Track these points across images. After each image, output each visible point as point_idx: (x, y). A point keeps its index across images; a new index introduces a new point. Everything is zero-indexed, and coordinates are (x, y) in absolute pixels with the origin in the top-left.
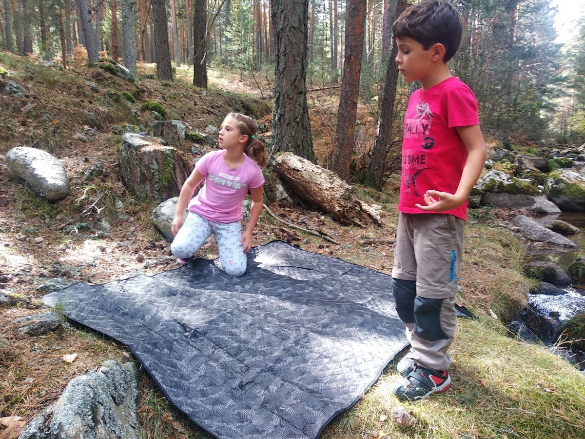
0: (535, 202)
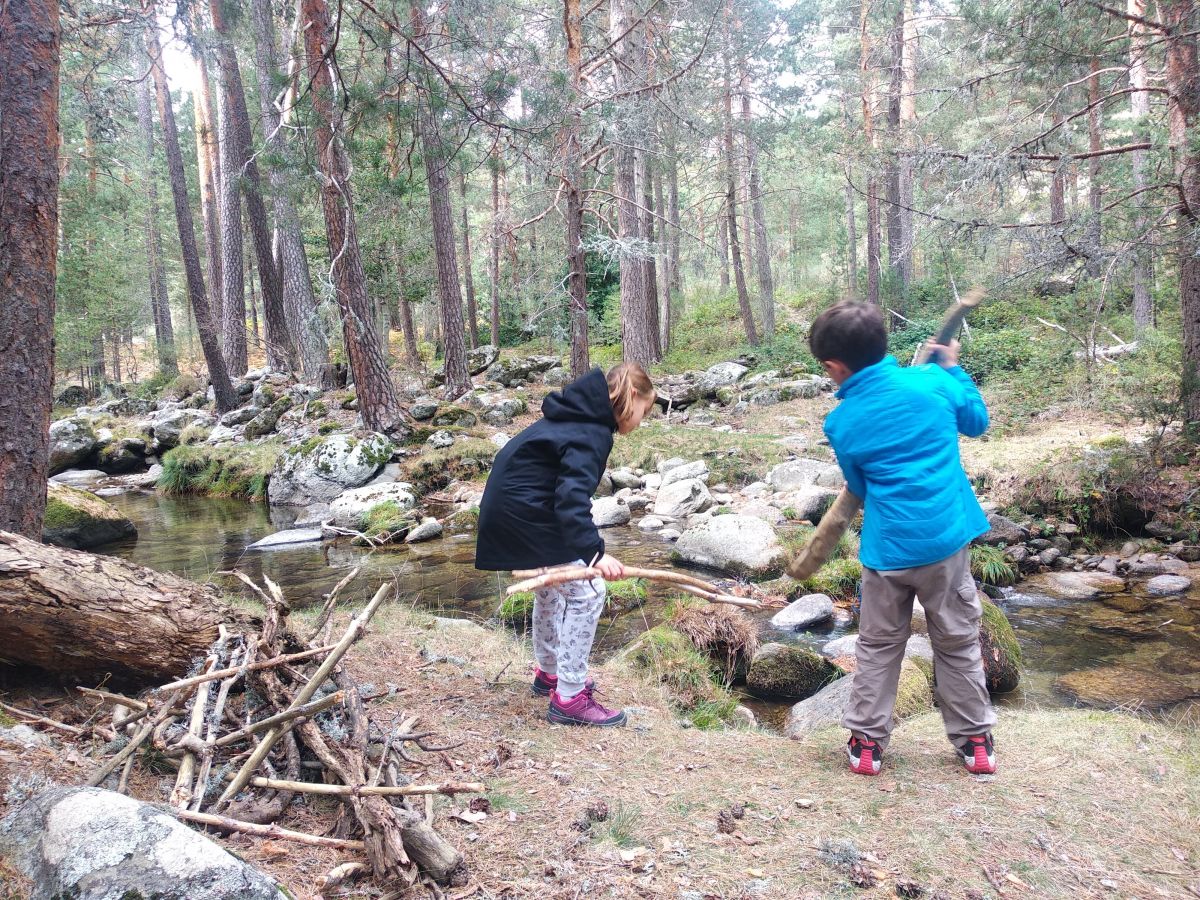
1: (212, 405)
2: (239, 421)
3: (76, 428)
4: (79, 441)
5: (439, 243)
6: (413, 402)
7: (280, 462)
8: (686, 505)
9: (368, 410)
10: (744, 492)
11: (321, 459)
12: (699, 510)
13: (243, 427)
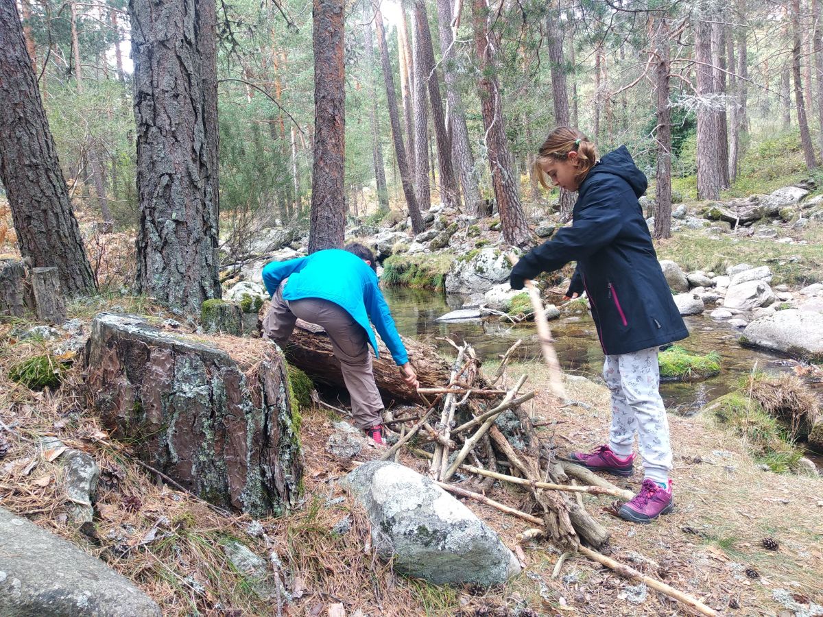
1: (411, 229)
2: (427, 239)
5: (558, 111)
6: (537, 225)
7: (453, 266)
8: (751, 301)
9: (508, 231)
10: (802, 291)
11: (478, 264)
12: (762, 305)
13: (429, 243)
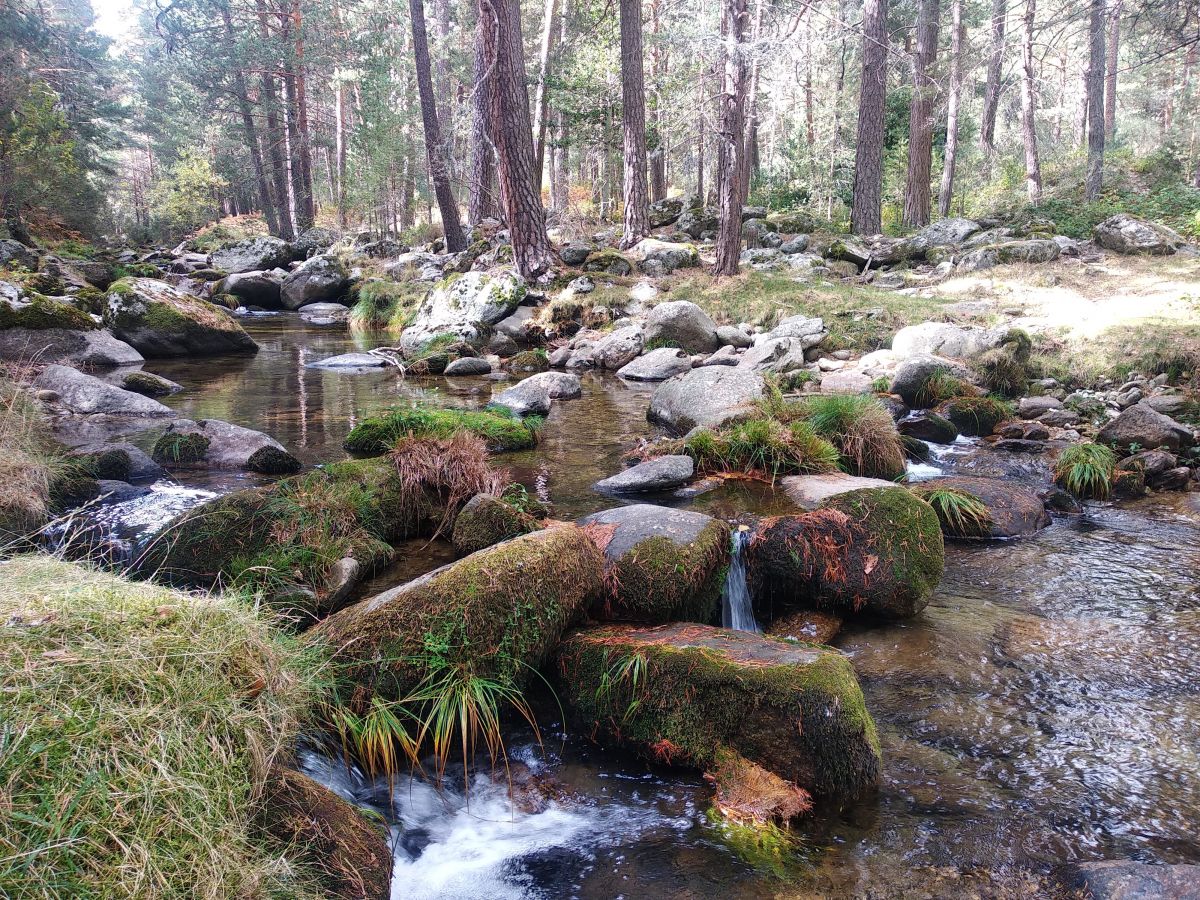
0: (88, 344)
3: (327, 264)
4: (329, 276)
6: (565, 245)
7: (427, 296)
11: (452, 294)
